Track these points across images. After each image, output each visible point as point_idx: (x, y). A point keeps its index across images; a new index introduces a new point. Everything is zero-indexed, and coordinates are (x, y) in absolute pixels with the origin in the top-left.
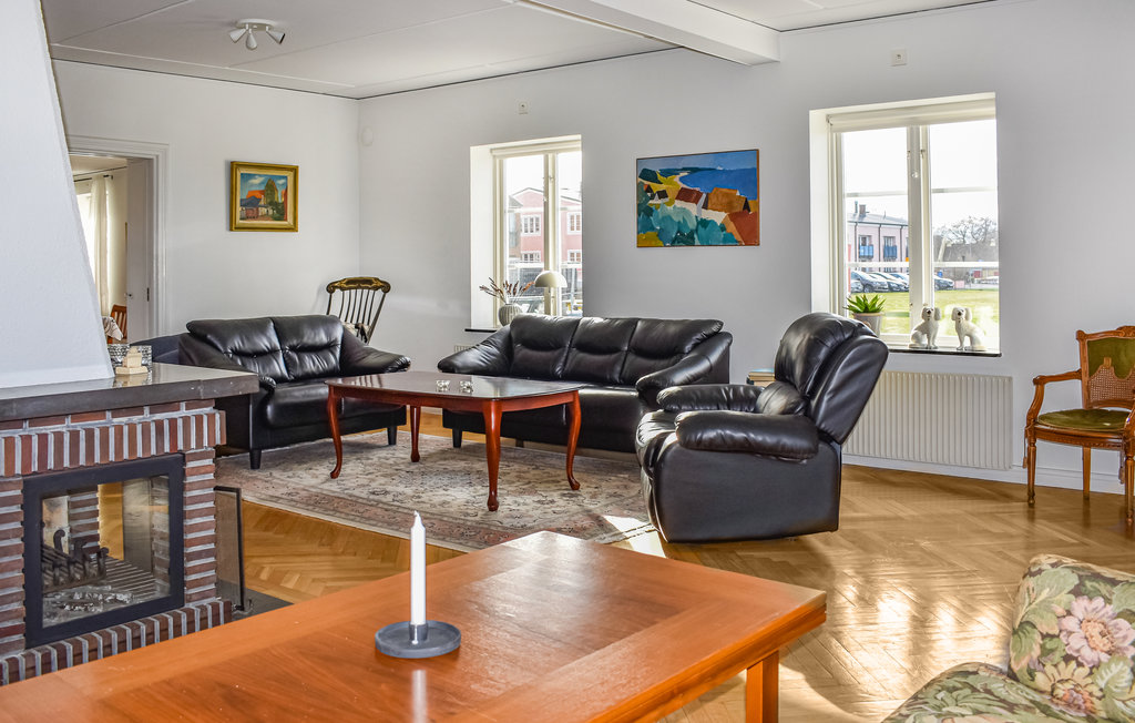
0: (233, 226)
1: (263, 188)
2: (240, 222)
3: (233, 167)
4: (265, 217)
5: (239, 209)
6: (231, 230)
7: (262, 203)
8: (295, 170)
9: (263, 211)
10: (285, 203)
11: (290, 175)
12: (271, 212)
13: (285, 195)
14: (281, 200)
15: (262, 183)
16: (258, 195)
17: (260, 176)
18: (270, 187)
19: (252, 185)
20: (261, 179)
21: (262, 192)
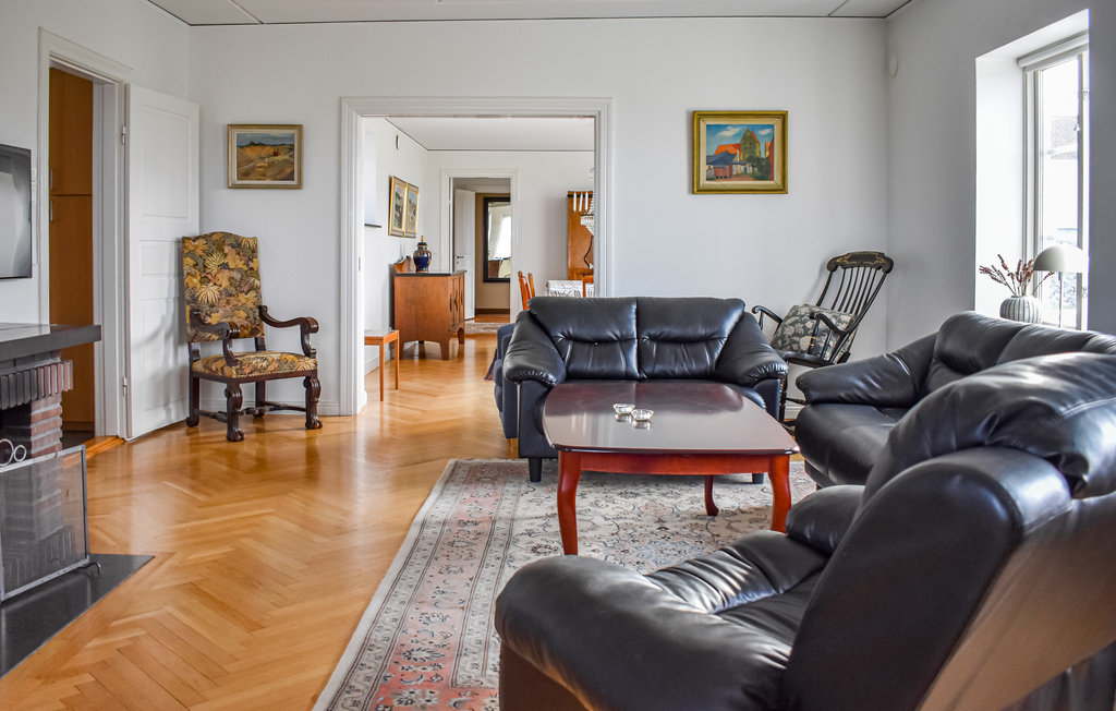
0: (696, 188)
1: (738, 141)
2: (704, 182)
3: (696, 117)
4: (739, 176)
5: (704, 167)
6: (693, 193)
7: (737, 159)
8: (783, 117)
9: (738, 169)
10: (770, 159)
11: (777, 123)
12: (750, 170)
13: (771, 148)
14: (764, 154)
15: (737, 135)
16: (732, 151)
17: (734, 126)
18: (749, 139)
19: (723, 138)
20: (737, 130)
21: (737, 146)
